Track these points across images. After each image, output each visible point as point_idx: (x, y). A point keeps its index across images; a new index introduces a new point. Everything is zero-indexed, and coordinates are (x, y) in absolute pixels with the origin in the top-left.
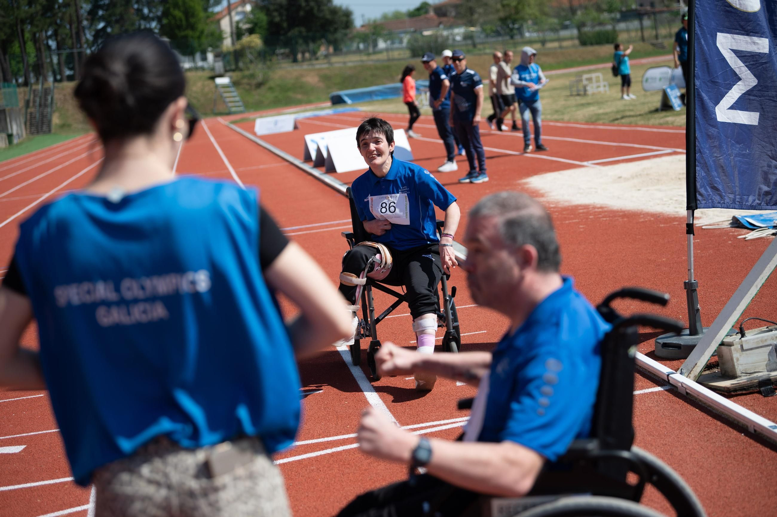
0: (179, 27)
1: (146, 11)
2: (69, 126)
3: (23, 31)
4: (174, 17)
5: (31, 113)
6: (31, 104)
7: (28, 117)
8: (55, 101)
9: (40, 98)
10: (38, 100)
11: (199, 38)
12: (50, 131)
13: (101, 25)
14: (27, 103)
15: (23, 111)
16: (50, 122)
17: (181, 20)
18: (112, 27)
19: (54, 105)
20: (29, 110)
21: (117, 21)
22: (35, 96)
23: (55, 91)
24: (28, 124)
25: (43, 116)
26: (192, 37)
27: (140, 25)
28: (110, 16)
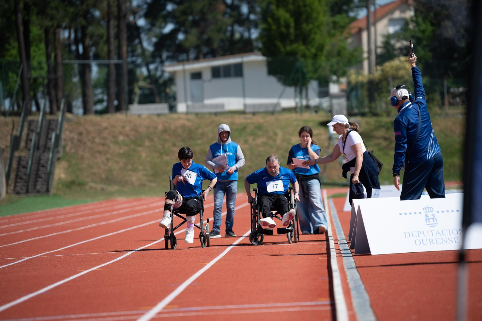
0: (284, 38)
1: (245, 9)
2: (81, 185)
3: (27, 24)
4: (277, 20)
5: (20, 158)
6: (22, 144)
7: (15, 164)
8: (62, 143)
9: (39, 134)
10: (33, 137)
11: (315, 56)
12: (48, 191)
13: (169, 28)
14: (16, 142)
15: (7, 155)
16: (50, 175)
17: (287, 26)
18: (186, 32)
19: (61, 149)
20: (17, 154)
21: (195, 24)
22: (30, 130)
23: (66, 125)
24: (13, 176)
25: (39, 164)
26: (304, 56)
27: (233, 33)
28: (185, 13)
